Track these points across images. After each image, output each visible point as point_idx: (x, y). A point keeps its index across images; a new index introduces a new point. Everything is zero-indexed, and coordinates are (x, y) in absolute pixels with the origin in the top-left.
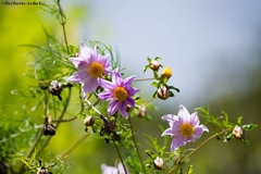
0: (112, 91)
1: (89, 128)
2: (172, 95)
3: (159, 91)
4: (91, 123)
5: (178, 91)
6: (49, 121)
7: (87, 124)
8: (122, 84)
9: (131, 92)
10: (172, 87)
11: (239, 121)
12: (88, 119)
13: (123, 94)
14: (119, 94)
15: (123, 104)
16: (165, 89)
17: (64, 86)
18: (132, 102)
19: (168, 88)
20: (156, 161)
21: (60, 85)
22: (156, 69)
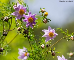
0: (28, 19)
1: (19, 31)
2: (48, 22)
3: (44, 20)
4: (20, 30)
5: (50, 20)
6: (5, 31)
7: (18, 30)
8: (32, 16)
9: (34, 19)
10: (48, 19)
11: (73, 34)
12: (19, 28)
13: (32, 20)
14: (30, 20)
15: (32, 23)
16: (46, 20)
17: (9, 18)
18: (35, 23)
19: (47, 19)
20: (42, 46)
21: (8, 18)
22: (43, 12)
